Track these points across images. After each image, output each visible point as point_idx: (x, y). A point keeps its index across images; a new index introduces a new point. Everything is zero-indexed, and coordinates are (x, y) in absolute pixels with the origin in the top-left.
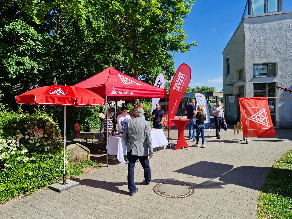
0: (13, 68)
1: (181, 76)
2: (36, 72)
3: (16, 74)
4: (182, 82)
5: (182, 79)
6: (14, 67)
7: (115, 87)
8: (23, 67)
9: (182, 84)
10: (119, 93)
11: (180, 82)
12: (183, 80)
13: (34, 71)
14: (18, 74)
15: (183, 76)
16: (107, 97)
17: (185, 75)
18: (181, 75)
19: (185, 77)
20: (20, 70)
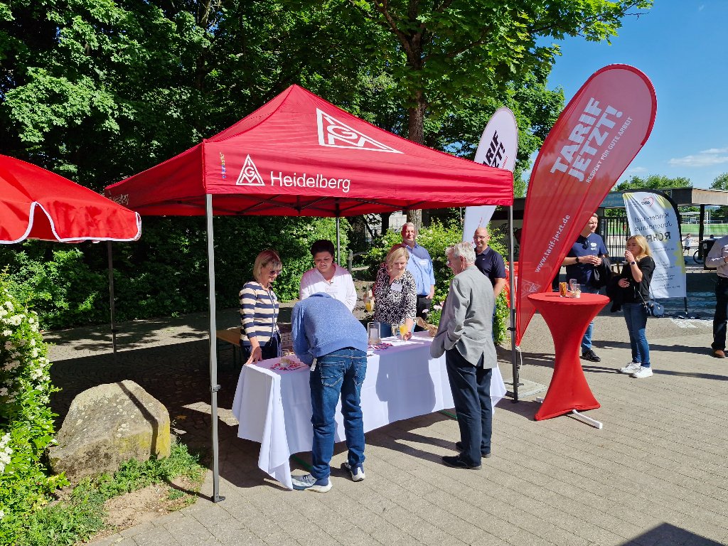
0: (33, 111)
1: (598, 118)
2: (112, 124)
3: (41, 129)
4: (600, 141)
5: (603, 129)
6: (36, 109)
7: (254, 157)
8: (64, 108)
9: (601, 149)
10: (277, 183)
11: (593, 144)
12: (606, 134)
13: (107, 121)
14: (47, 130)
15: (610, 117)
16: (209, 198)
17: (619, 114)
18: (596, 111)
19: (619, 122)
20: (53, 118)
